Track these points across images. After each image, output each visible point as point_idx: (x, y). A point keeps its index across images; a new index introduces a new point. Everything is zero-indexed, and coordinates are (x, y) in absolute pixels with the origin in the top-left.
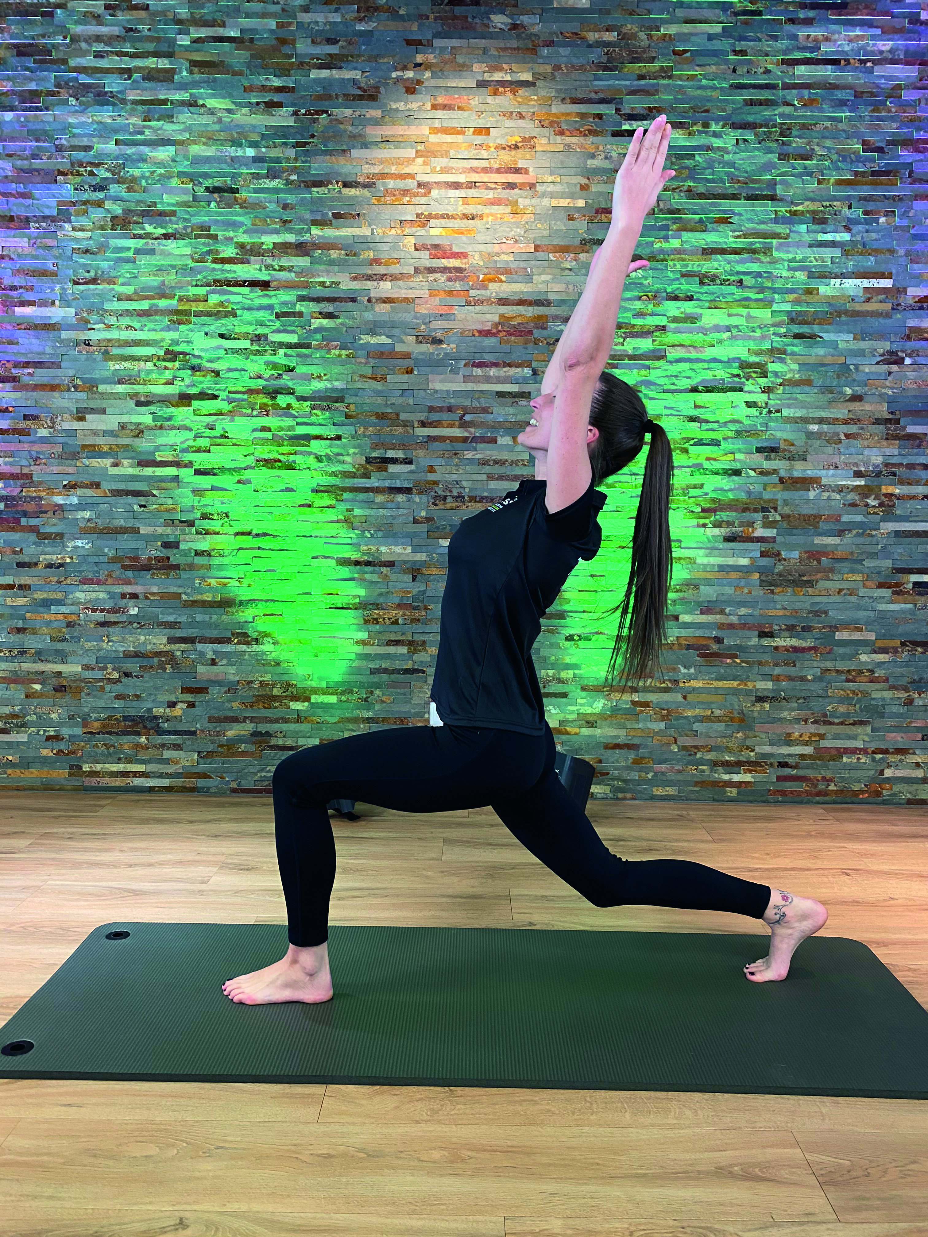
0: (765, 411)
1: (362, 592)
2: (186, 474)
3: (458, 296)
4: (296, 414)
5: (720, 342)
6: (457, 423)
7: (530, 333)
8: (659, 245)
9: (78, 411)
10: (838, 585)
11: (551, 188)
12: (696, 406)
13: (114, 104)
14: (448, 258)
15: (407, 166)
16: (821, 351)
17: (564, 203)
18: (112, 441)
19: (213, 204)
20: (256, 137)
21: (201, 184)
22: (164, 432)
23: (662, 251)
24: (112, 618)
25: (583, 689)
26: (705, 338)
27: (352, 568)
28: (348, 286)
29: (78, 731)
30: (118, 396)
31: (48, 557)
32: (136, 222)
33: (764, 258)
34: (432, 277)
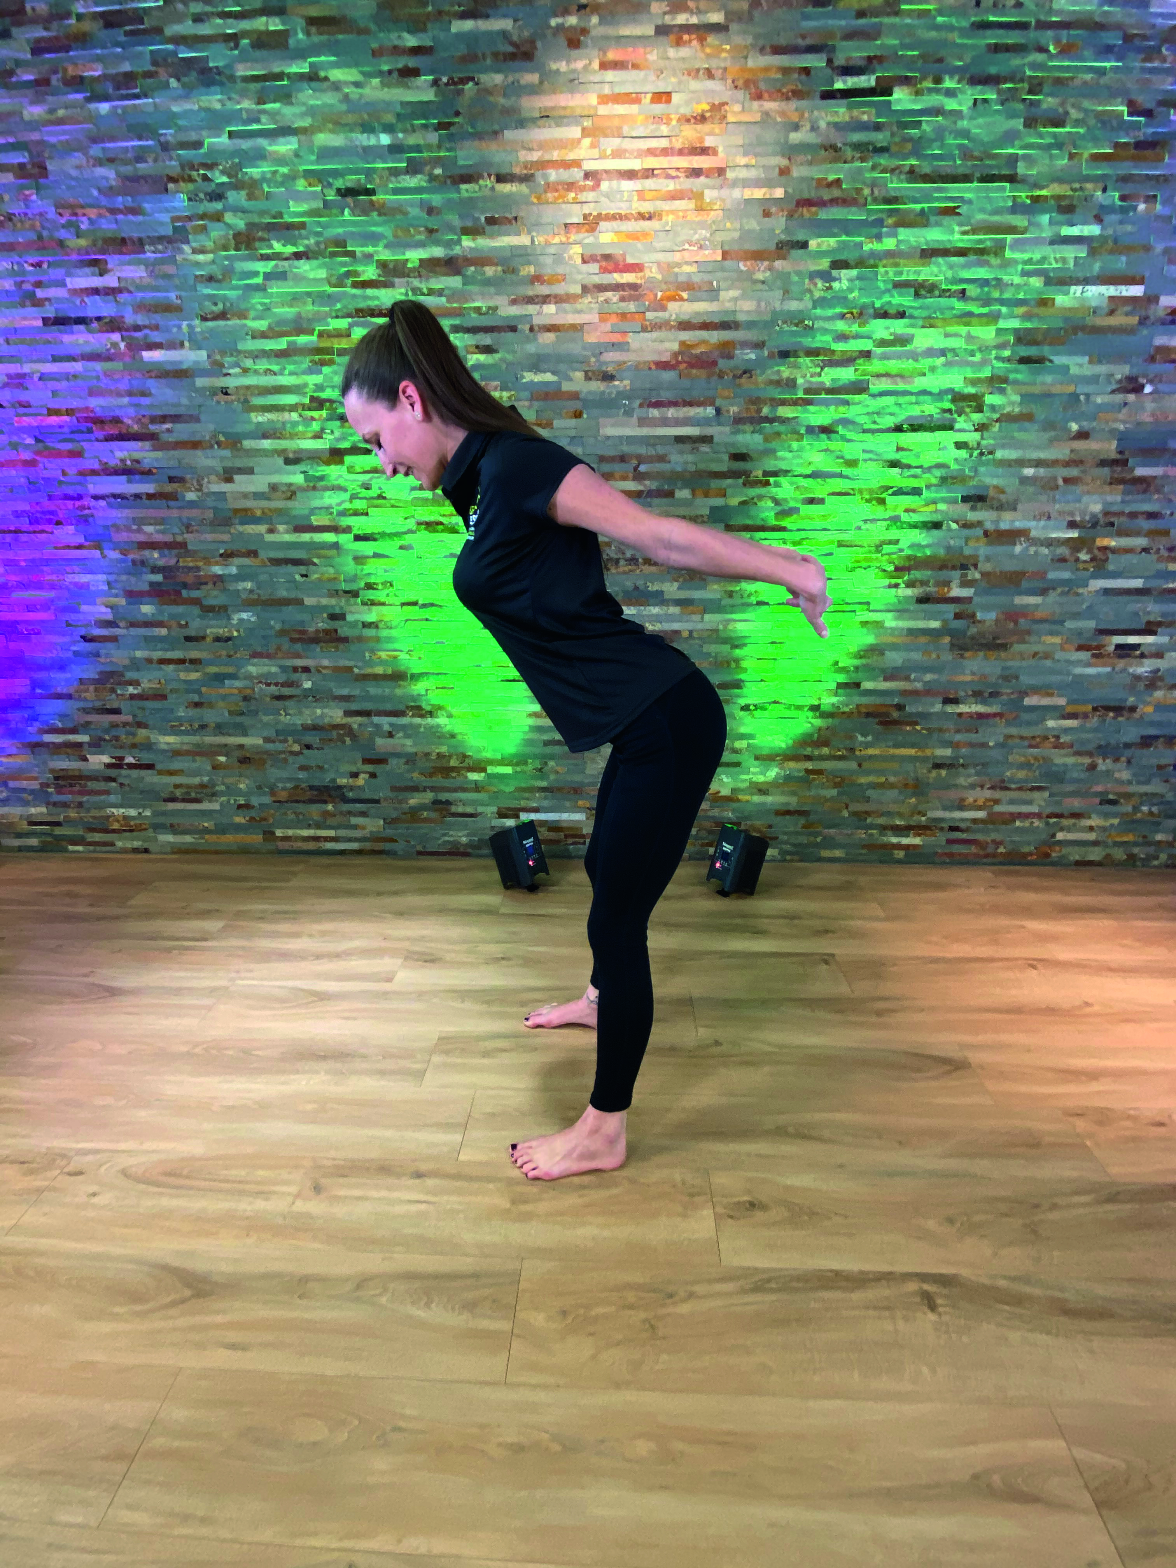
0: (976, 453)
2: (345, 539)
3: (633, 319)
5: (933, 369)
6: (631, 475)
7: (714, 363)
8: (870, 246)
9: (226, 470)
10: (1034, 648)
11: (743, 174)
12: (899, 449)
13: (222, 84)
14: (621, 271)
15: (571, 150)
16: (1049, 379)
17: (759, 193)
18: (264, 504)
19: (347, 211)
20: (390, 118)
21: (330, 185)
22: (317, 493)
23: (873, 254)
24: (286, 691)
25: (757, 758)
26: (916, 365)
28: (508, 311)
29: (267, 800)
30: (265, 453)
31: (214, 630)
32: (262, 239)
33: (994, 261)
34: (602, 296)
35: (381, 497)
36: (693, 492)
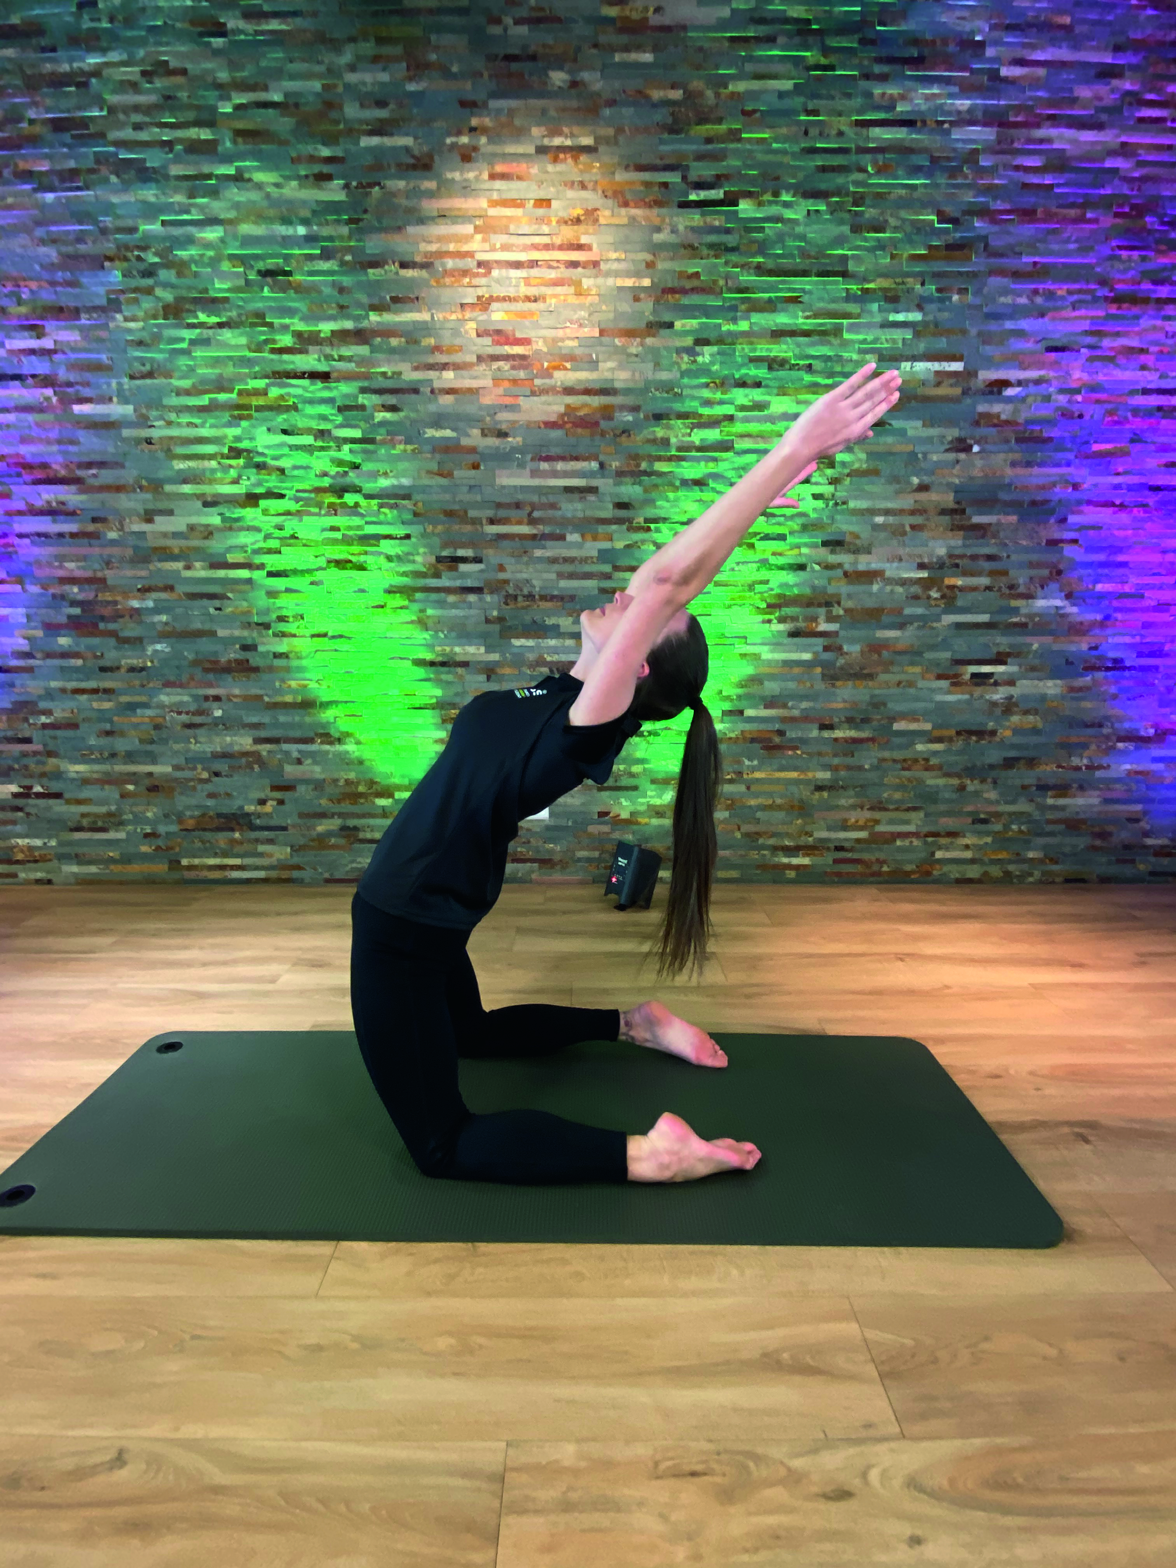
0: (831, 503)
1: (439, 692)
2: (258, 575)
3: (523, 385)
4: (365, 513)
6: (525, 520)
7: (597, 424)
8: (727, 327)
9: (147, 512)
10: (898, 678)
11: (615, 266)
13: (157, 181)
14: (512, 344)
15: (465, 243)
16: (890, 440)
17: (629, 282)
18: (183, 543)
19: (266, 289)
20: (305, 213)
21: (252, 267)
22: (233, 534)
23: (730, 333)
24: (198, 720)
25: (653, 781)
26: (773, 427)
27: (428, 668)
28: (411, 375)
29: (174, 828)
30: (185, 497)
31: (129, 661)
32: (189, 311)
33: (835, 341)
34: (495, 365)
35: (293, 537)
36: (583, 536)
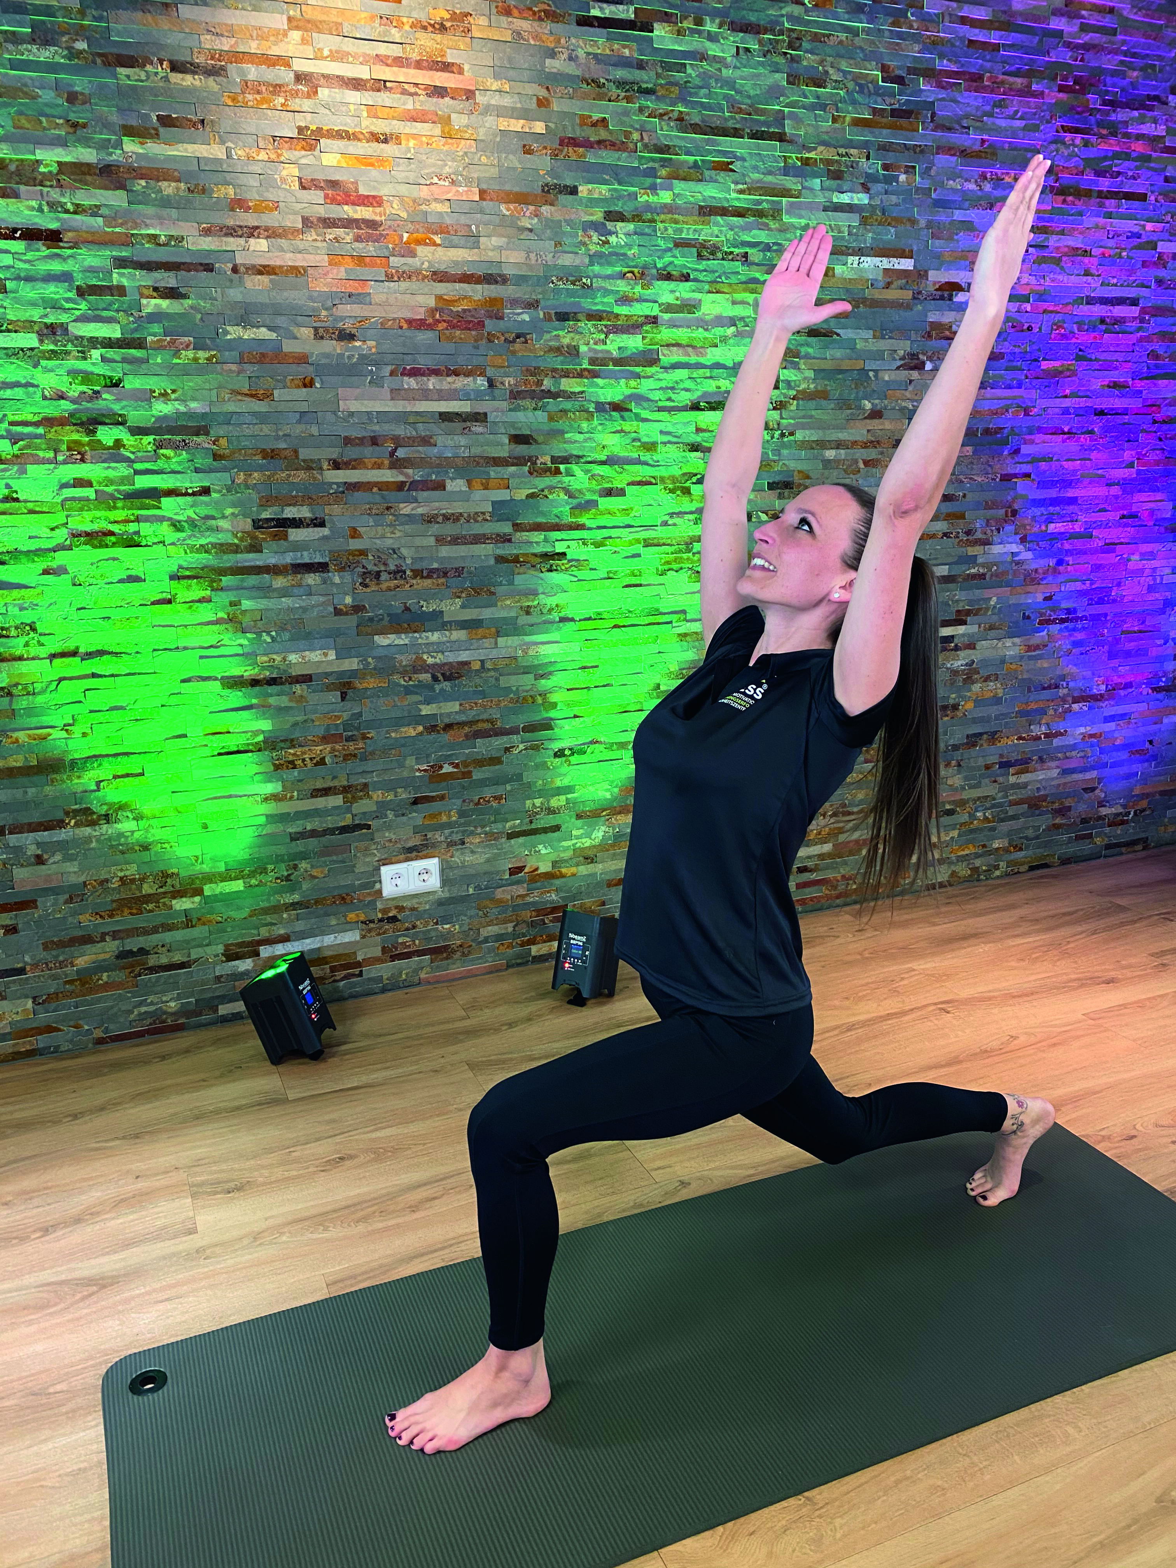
0: (777, 434)
1: (266, 725)
3: (373, 265)
4: (132, 457)
5: (724, 340)
6: (386, 462)
7: (481, 324)
8: (645, 197)
11: (496, 100)
12: (698, 430)
14: (354, 204)
15: (276, 43)
16: (838, 353)
17: (517, 125)
23: (648, 207)
25: (579, 817)
26: (706, 334)
27: (249, 690)
28: (197, 244)
33: (773, 225)
34: (332, 233)
36: (469, 482)
